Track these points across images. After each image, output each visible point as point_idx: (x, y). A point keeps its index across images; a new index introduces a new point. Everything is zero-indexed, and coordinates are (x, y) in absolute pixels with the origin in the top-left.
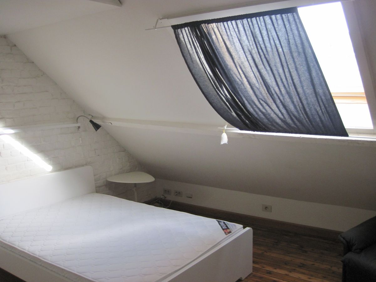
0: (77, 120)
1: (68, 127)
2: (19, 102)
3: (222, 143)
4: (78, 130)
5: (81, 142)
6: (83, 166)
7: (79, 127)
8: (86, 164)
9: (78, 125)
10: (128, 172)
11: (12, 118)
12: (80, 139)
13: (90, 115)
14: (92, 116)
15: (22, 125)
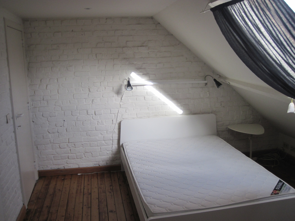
0: (205, 78)
1: (199, 83)
2: (160, 63)
3: (288, 112)
4: (206, 86)
5: (208, 95)
6: (209, 113)
7: (206, 84)
8: (212, 113)
9: (206, 82)
10: (251, 123)
11: (154, 74)
12: (208, 92)
13: (218, 75)
14: (220, 76)
15: (161, 80)
